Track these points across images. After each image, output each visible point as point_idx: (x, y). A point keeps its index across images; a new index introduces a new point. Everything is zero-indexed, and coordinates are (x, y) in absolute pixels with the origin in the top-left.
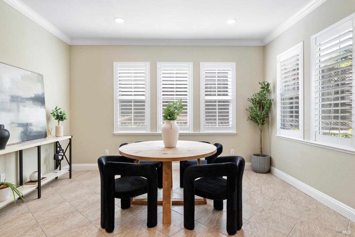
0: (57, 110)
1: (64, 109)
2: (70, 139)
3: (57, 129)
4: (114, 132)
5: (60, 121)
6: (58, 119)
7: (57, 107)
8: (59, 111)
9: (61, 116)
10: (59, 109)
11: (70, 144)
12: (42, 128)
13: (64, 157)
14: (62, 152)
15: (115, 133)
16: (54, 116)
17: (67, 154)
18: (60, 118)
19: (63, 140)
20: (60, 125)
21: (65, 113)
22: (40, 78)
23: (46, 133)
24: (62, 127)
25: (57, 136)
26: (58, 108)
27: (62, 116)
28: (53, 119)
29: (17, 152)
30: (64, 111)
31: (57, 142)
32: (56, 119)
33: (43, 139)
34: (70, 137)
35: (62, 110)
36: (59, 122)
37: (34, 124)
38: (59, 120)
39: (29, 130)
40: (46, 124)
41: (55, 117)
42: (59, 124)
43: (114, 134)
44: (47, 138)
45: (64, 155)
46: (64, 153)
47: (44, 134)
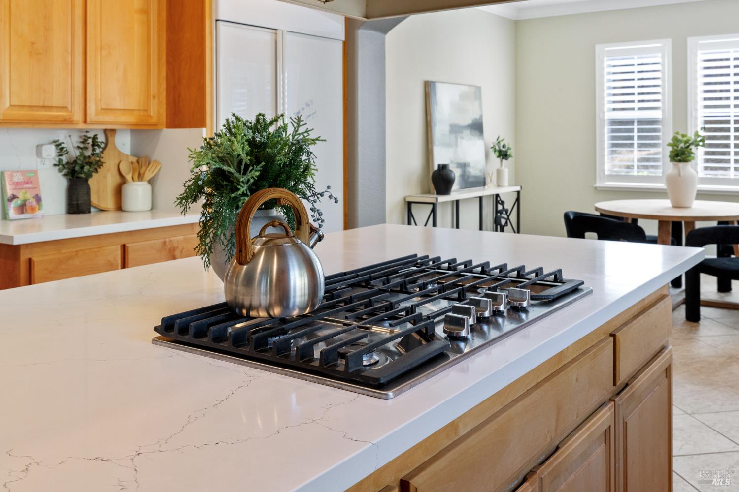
0: (499, 142)
1: (508, 142)
2: (518, 192)
3: (499, 173)
4: (595, 183)
5: (504, 161)
6: (501, 157)
7: (499, 137)
8: (502, 144)
9: (504, 151)
10: (502, 140)
11: (518, 200)
12: (481, 171)
13: (508, 221)
14: (504, 212)
15: (598, 185)
16: (495, 152)
17: (513, 218)
18: (503, 155)
19: (507, 192)
20: (503, 167)
21: (510, 146)
22: (477, 92)
23: (485, 179)
24: (507, 170)
25: (499, 186)
26: (500, 139)
27: (506, 152)
28: (494, 156)
29: (453, 202)
30: (509, 144)
31: (497, 196)
32: (498, 157)
33: (482, 187)
34: (518, 188)
35: (505, 142)
36: (501, 161)
37: (471, 164)
38: (503, 158)
39: (467, 173)
40: (485, 165)
41: (497, 153)
42: (501, 165)
43: (596, 188)
44: (486, 187)
45: (508, 219)
46: (508, 216)
47: (482, 180)
